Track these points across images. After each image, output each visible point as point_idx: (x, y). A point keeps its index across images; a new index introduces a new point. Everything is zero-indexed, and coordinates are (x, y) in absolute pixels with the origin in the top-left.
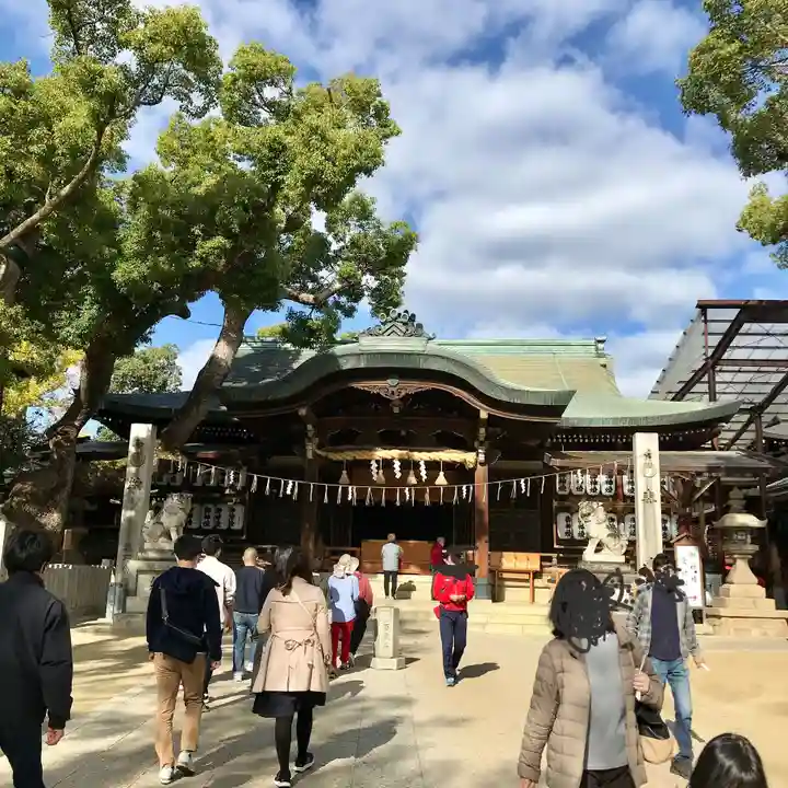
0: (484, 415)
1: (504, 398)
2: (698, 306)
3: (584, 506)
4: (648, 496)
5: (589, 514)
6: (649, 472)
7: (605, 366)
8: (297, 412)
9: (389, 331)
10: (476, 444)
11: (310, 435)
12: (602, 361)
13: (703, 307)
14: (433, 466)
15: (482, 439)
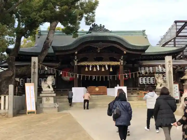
0: (125, 52)
1: (131, 48)
2: (175, 22)
3: (156, 75)
4: (170, 72)
5: (158, 77)
6: (170, 66)
7: (146, 38)
8: (75, 53)
9: (100, 30)
10: (120, 60)
11: (76, 59)
12: (145, 36)
13: (176, 22)
14: (109, 66)
15: (122, 59)
